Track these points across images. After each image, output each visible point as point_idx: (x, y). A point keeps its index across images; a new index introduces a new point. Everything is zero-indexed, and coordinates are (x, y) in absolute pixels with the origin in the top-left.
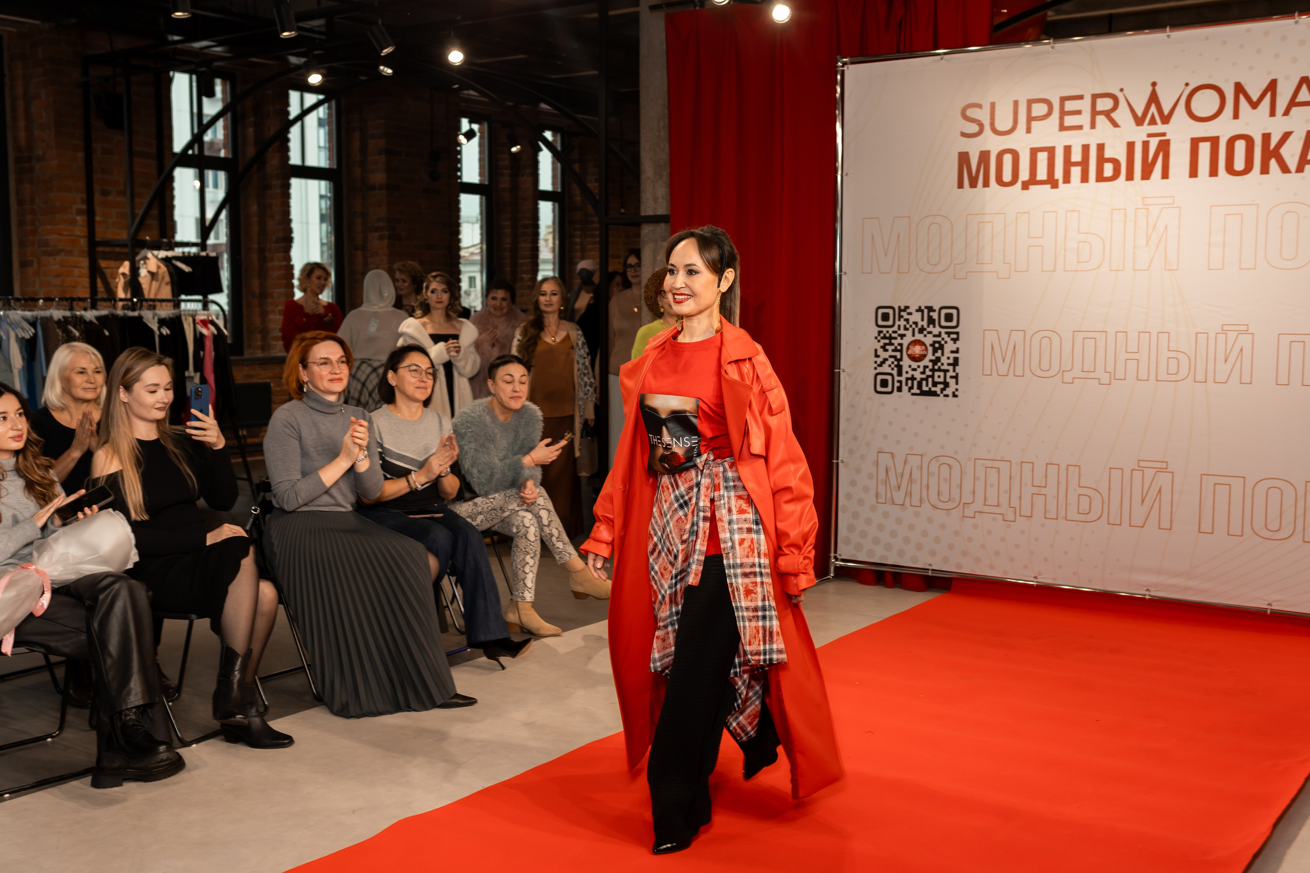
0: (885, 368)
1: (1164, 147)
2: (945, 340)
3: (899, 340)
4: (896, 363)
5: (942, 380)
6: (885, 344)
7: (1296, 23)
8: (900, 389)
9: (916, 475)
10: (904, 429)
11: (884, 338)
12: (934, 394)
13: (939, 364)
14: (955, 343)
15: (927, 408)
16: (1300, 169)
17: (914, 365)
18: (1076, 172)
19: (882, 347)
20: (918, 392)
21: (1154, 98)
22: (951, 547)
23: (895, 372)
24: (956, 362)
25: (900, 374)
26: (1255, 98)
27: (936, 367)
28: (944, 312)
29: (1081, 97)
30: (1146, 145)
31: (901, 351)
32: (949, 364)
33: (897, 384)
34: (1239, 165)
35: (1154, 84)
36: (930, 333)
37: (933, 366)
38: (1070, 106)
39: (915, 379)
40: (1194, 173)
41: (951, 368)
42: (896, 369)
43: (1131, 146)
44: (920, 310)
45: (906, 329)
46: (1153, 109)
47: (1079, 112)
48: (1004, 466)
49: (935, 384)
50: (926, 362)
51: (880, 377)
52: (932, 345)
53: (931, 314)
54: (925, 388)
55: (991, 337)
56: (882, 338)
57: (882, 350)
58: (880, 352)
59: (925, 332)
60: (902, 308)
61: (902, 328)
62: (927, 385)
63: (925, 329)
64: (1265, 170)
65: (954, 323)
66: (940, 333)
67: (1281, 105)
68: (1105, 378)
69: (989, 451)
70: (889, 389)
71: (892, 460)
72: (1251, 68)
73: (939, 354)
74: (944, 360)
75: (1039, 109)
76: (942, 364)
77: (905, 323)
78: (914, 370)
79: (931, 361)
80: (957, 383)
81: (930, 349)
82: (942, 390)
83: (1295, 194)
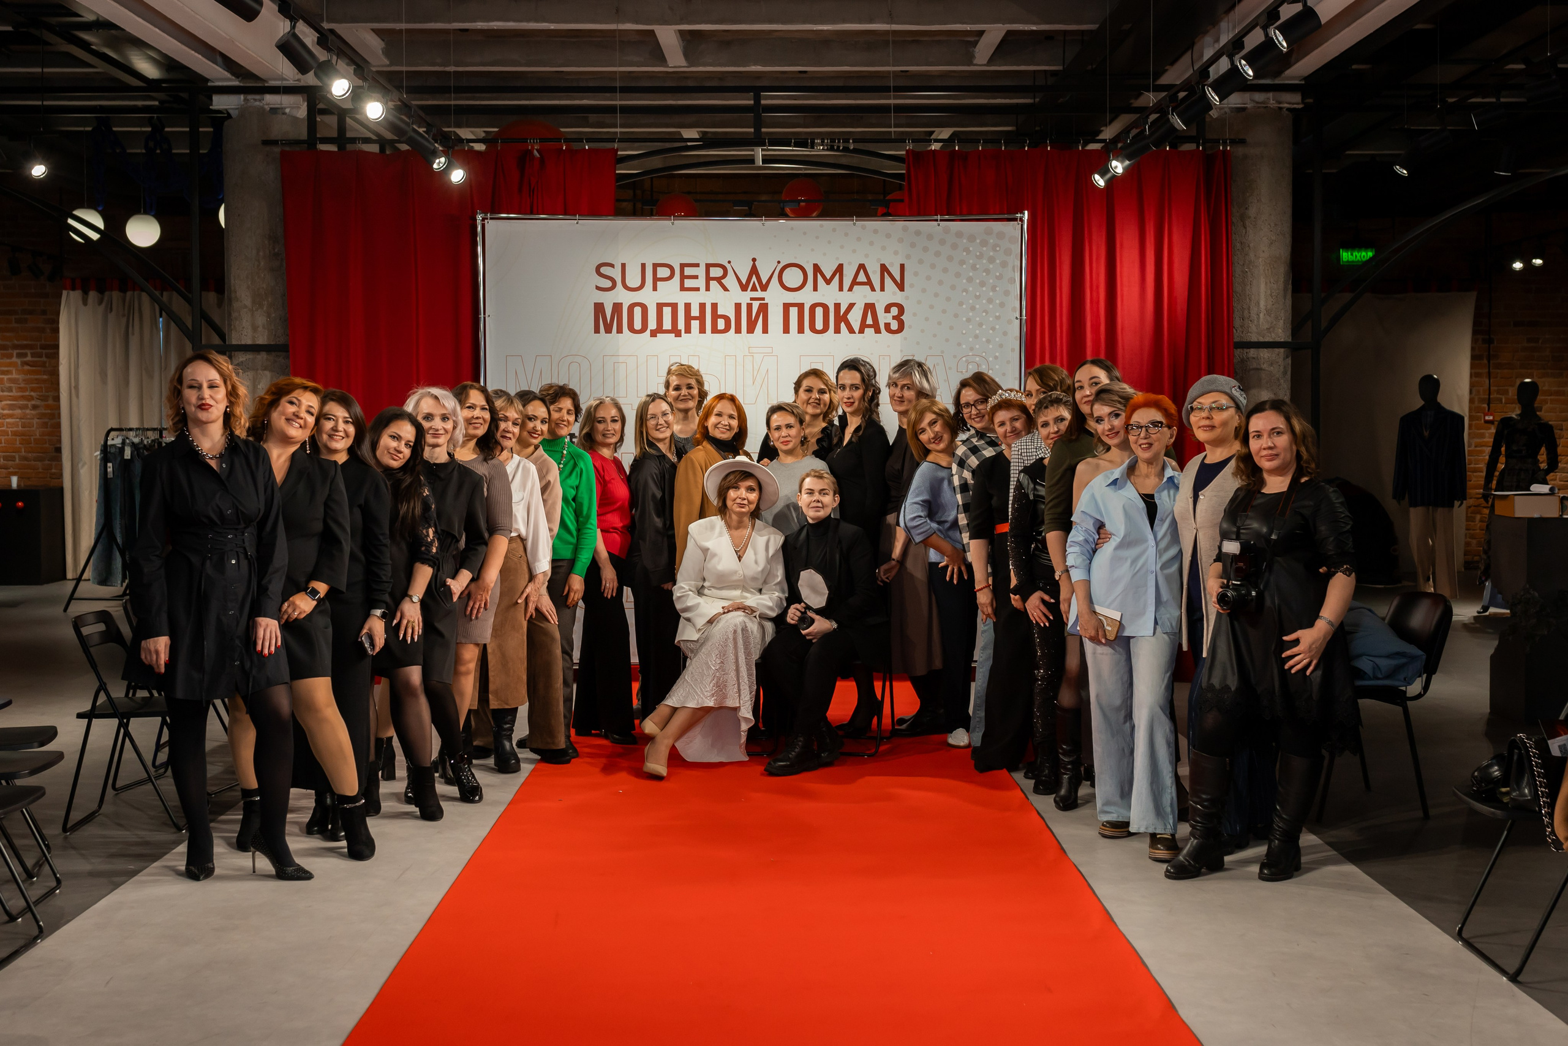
1: (764, 308)
7: (854, 224)
16: (861, 331)
18: (695, 324)
21: (754, 271)
26: (828, 276)
29: (697, 265)
30: (749, 306)
34: (819, 325)
35: (754, 260)
38: (688, 271)
40: (786, 330)
43: (738, 306)
46: (754, 279)
47: (696, 277)
64: (837, 331)
67: (847, 283)
72: (825, 254)
75: (663, 272)
83: (859, 349)
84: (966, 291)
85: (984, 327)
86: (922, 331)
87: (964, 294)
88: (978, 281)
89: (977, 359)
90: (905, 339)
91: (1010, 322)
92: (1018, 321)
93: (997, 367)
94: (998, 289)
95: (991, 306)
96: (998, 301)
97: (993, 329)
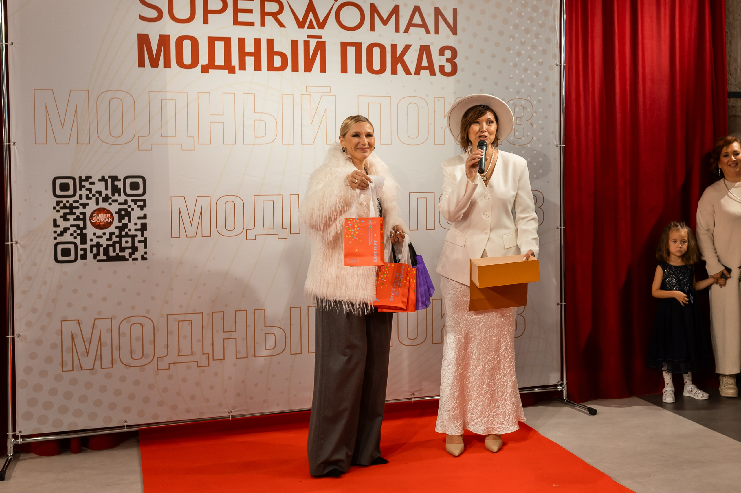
0: (67, 237)
1: (321, 47)
2: (132, 207)
3: (81, 209)
4: (78, 232)
5: (129, 244)
6: (65, 214)
8: (84, 257)
9: (106, 338)
10: (90, 295)
11: (64, 207)
12: (123, 259)
13: (126, 230)
14: (142, 209)
15: (115, 272)
16: (417, 72)
17: (99, 232)
18: (250, 60)
19: (61, 217)
20: (105, 258)
21: (311, 8)
22: (146, 400)
23: (78, 241)
24: (144, 227)
25: (83, 242)
26: (385, 17)
27: (123, 233)
28: (129, 181)
30: (307, 44)
31: (84, 220)
32: (136, 230)
33: (80, 252)
34: (376, 66)
36: (116, 201)
37: (120, 232)
38: (242, 5)
39: (102, 246)
40: (344, 69)
41: (139, 233)
42: (79, 238)
43: (295, 44)
44: (103, 179)
45: (88, 198)
46: (311, 16)
47: (250, 11)
48: (196, 319)
49: (122, 249)
50: (112, 229)
51: (60, 247)
52: (119, 212)
53: (116, 183)
54: (112, 254)
55: (178, 203)
56: (61, 208)
57: (62, 219)
58: (60, 221)
59: (110, 201)
60: (84, 178)
61: (84, 197)
62: (114, 251)
63: (110, 198)
64: (394, 71)
65: (140, 191)
66: (126, 201)
67: (403, 24)
68: (283, 234)
69: (181, 306)
70: (72, 257)
71: (79, 326)
73: (126, 221)
74: (131, 226)
75: (214, 5)
76: (130, 230)
77: (88, 192)
78: (101, 237)
79: (117, 227)
80: (146, 247)
81: (116, 217)
82: (130, 255)
83: (416, 91)
84: (512, 37)
85: (529, 72)
86: (474, 74)
87: (511, 40)
88: (523, 28)
89: (523, 102)
90: (458, 81)
91: (551, 68)
92: (558, 67)
93: (540, 110)
94: (540, 36)
95: (535, 53)
96: (540, 48)
97: (537, 74)
